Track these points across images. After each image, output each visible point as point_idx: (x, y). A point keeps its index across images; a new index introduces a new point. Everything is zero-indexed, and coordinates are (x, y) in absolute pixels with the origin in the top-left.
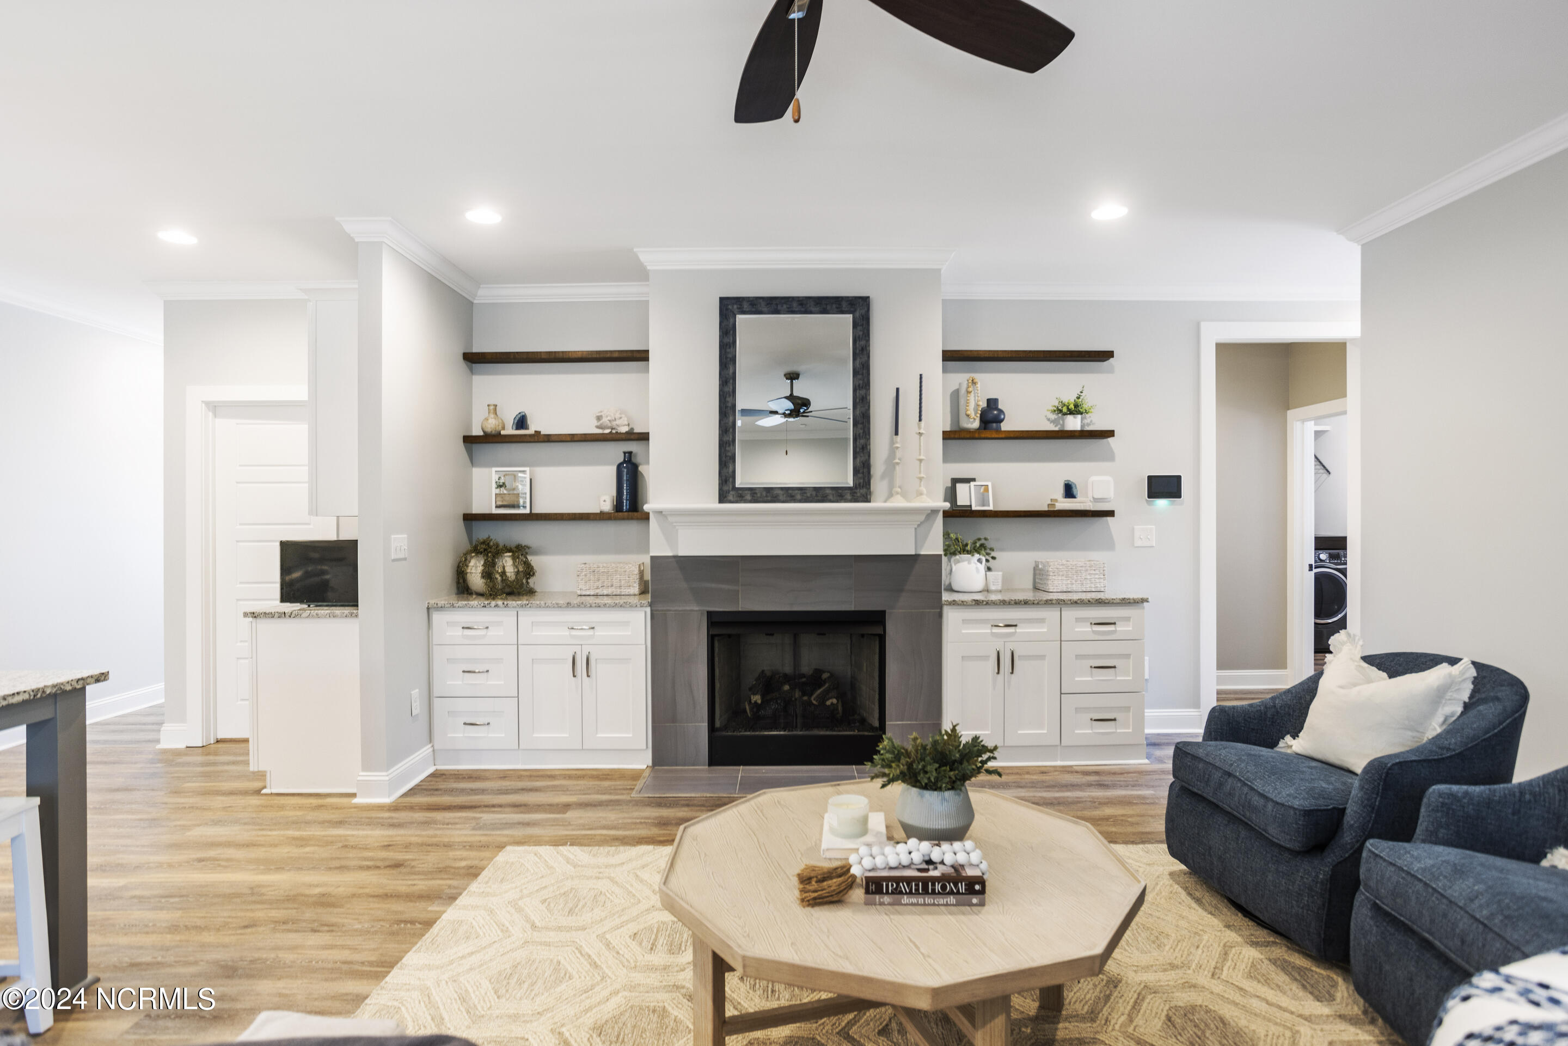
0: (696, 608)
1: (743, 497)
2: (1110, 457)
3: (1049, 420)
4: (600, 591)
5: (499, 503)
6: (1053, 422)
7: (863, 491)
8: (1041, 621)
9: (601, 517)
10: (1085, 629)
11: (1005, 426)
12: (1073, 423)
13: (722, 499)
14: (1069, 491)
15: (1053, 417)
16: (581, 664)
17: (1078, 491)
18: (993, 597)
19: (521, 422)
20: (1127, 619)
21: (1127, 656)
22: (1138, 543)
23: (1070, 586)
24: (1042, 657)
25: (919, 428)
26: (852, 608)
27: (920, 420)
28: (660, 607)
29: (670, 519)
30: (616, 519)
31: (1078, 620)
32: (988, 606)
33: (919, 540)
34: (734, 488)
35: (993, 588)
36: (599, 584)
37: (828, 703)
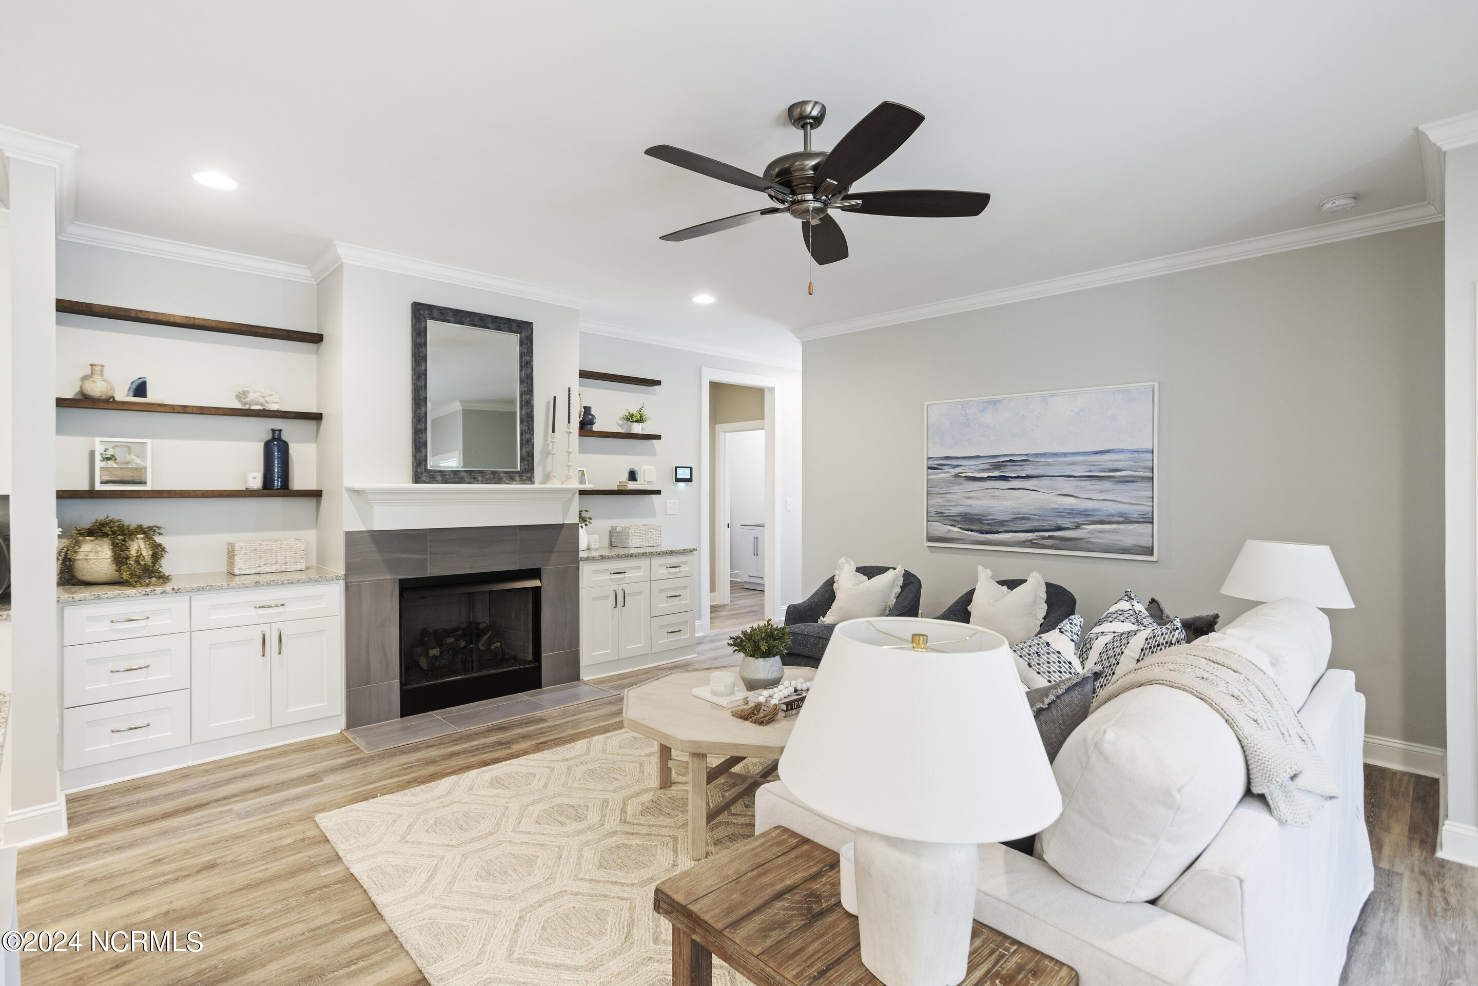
0: (388, 577)
1: (435, 478)
2: (653, 453)
3: (618, 424)
4: (262, 570)
5: (105, 478)
6: (621, 426)
7: (529, 475)
8: (639, 568)
9: (248, 493)
10: (664, 571)
11: (596, 428)
12: (637, 429)
13: (417, 479)
14: (632, 476)
15: (621, 422)
16: (272, 642)
17: (639, 477)
18: (594, 554)
19: (140, 389)
20: (686, 563)
21: (685, 588)
22: (669, 512)
23: (641, 543)
24: (640, 593)
25: (569, 428)
26: (518, 568)
27: (569, 422)
28: (354, 579)
29: (370, 497)
30: (262, 496)
31: (661, 565)
32: (609, 560)
33: (565, 512)
34: (426, 470)
35: (593, 547)
36: (262, 562)
37: (493, 647)
